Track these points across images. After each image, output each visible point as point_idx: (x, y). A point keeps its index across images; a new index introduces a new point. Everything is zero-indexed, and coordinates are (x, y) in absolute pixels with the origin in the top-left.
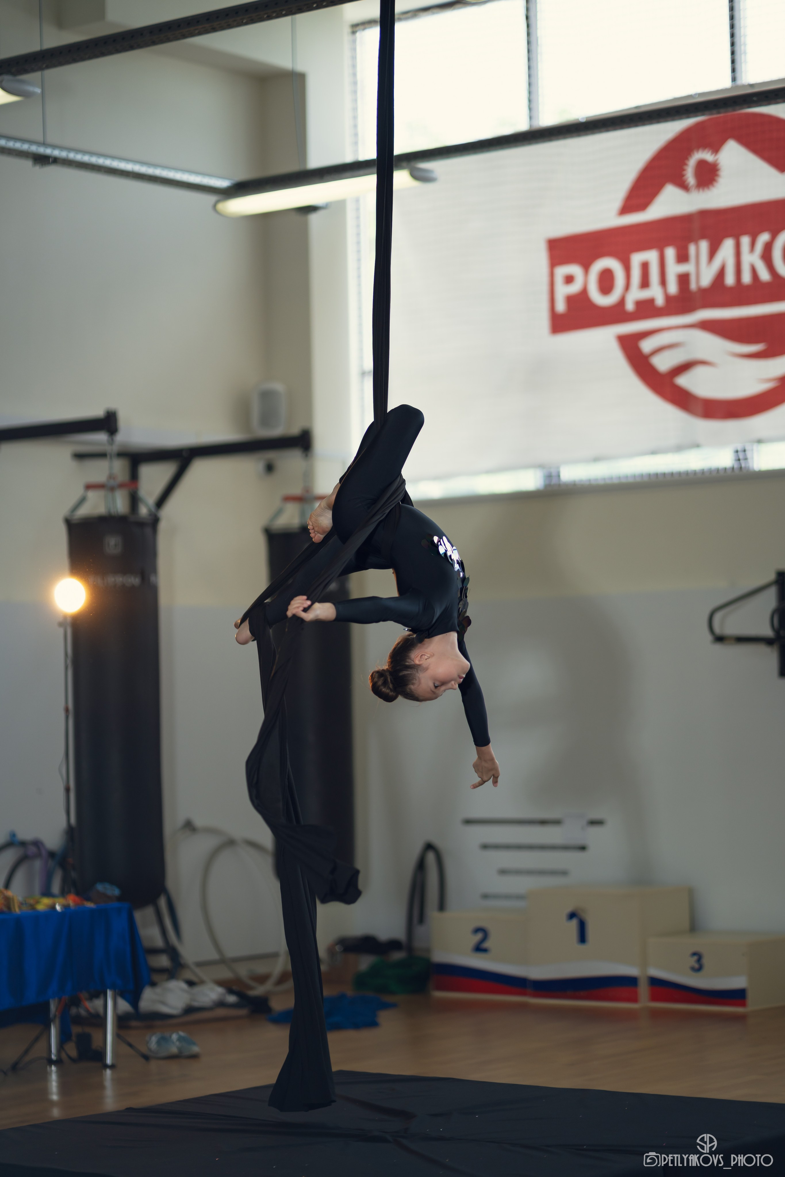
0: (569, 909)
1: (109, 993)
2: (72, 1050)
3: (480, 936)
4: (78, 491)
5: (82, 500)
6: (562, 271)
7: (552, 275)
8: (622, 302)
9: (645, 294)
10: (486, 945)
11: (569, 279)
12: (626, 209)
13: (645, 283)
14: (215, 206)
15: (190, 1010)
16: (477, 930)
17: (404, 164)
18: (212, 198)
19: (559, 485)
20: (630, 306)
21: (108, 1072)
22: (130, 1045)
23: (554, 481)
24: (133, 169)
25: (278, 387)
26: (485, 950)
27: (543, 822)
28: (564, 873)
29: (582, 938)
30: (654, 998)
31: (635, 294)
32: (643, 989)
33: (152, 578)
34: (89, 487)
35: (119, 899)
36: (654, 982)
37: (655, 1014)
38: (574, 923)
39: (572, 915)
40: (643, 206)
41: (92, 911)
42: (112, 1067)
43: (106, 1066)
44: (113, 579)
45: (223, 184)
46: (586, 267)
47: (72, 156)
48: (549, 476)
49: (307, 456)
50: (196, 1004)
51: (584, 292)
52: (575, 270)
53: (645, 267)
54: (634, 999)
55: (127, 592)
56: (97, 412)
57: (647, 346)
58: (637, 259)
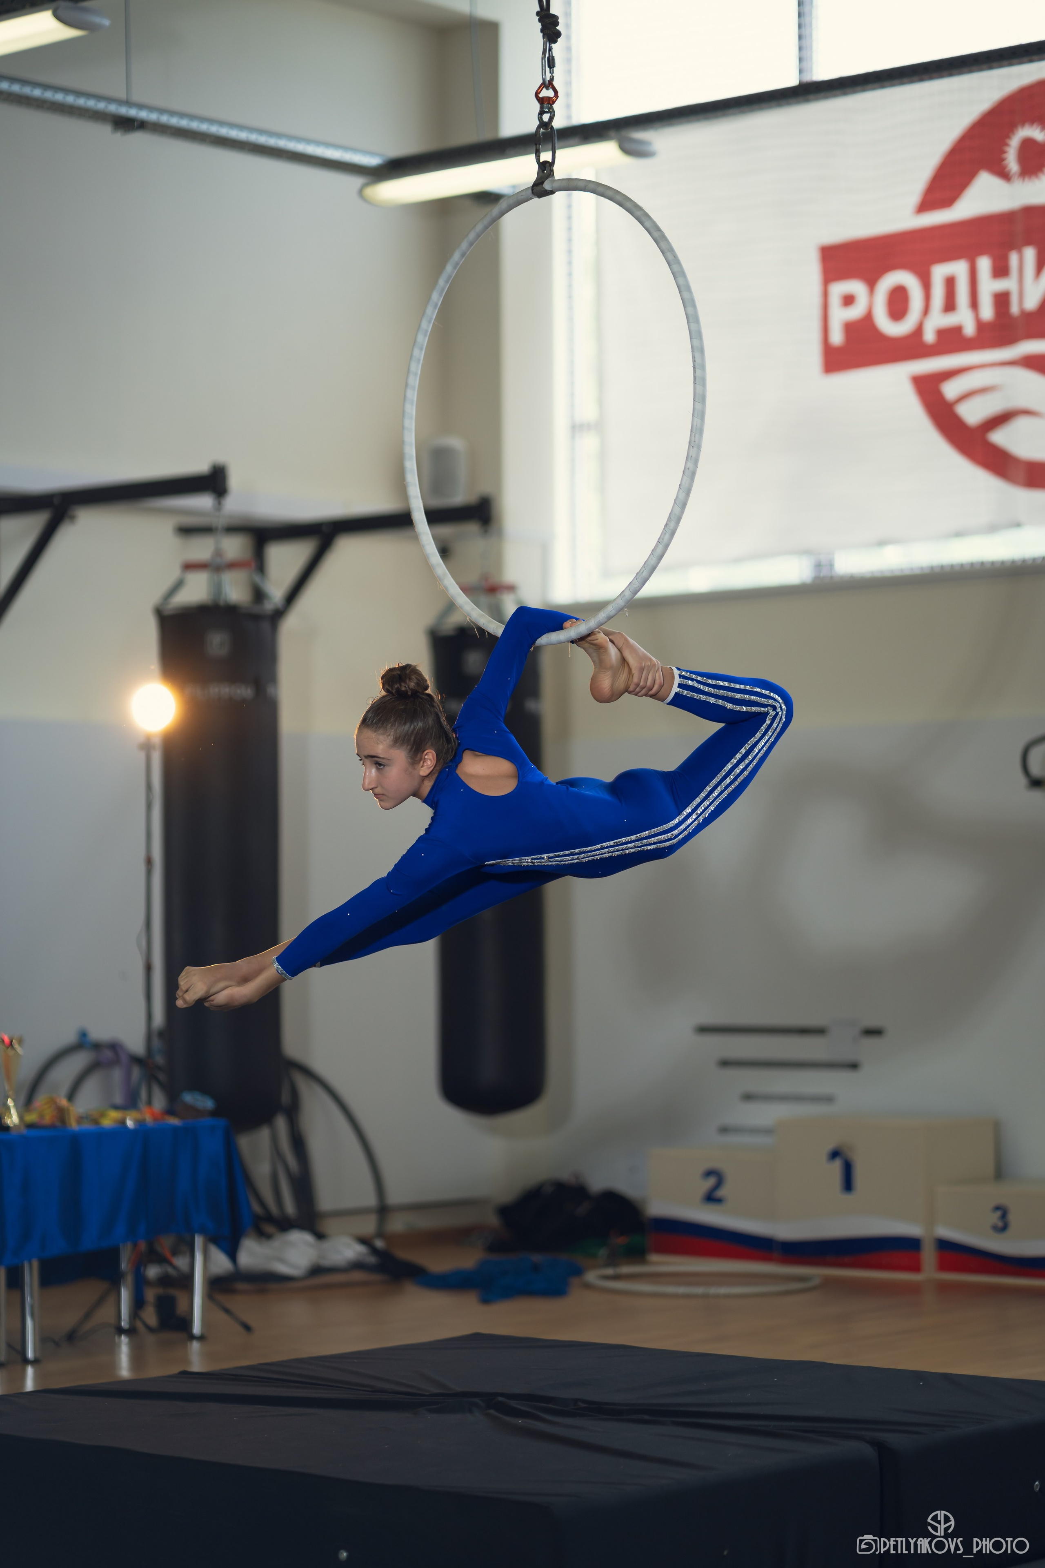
0: (830, 1146)
1: (199, 1241)
2: (150, 1316)
3: (711, 1181)
4: (175, 573)
5: (178, 585)
6: (839, 289)
7: (825, 295)
8: (919, 331)
9: (950, 320)
10: (720, 1193)
11: (848, 300)
12: (927, 204)
13: (950, 306)
14: (360, 192)
15: (316, 1271)
16: (709, 1173)
17: (612, 133)
18: (357, 181)
19: (832, 577)
20: (929, 337)
21: (195, 1345)
22: (227, 1311)
23: (824, 573)
24: (247, 137)
25: (456, 443)
26: (719, 1201)
27: (804, 1031)
28: (829, 1099)
29: (848, 1184)
30: (944, 1266)
31: (937, 320)
32: (929, 1256)
33: (270, 690)
34: (189, 567)
35: (214, 1113)
36: (944, 1245)
37: (943, 1288)
38: (837, 1164)
39: (835, 1154)
40: (948, 202)
41: (175, 1129)
42: (201, 1338)
43: (192, 1337)
44: (217, 690)
45: (373, 161)
46: (872, 284)
47: (164, 119)
48: (818, 566)
49: (486, 531)
50: (327, 1263)
51: (868, 318)
52: (856, 287)
53: (950, 283)
54: (916, 1268)
55: (235, 707)
56: (200, 466)
57: (951, 390)
58: (939, 272)
